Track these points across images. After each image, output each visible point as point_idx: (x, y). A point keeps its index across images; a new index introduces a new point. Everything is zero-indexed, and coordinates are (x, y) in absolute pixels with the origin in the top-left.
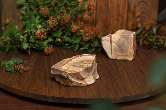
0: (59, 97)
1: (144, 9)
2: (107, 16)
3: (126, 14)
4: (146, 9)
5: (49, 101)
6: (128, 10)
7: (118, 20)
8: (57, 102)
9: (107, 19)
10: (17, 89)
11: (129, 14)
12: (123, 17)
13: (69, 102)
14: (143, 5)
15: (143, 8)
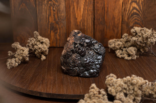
0: (51, 93)
1: (136, 21)
2: (104, 28)
3: (120, 25)
4: (138, 20)
5: (43, 96)
6: (122, 21)
7: (114, 31)
8: (49, 97)
9: (104, 30)
10: (19, 87)
11: (123, 25)
12: (118, 28)
13: (60, 98)
14: (136, 17)
15: (135, 19)
